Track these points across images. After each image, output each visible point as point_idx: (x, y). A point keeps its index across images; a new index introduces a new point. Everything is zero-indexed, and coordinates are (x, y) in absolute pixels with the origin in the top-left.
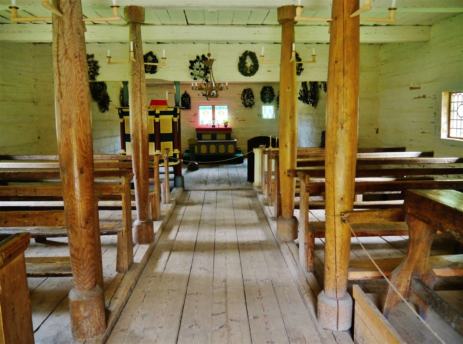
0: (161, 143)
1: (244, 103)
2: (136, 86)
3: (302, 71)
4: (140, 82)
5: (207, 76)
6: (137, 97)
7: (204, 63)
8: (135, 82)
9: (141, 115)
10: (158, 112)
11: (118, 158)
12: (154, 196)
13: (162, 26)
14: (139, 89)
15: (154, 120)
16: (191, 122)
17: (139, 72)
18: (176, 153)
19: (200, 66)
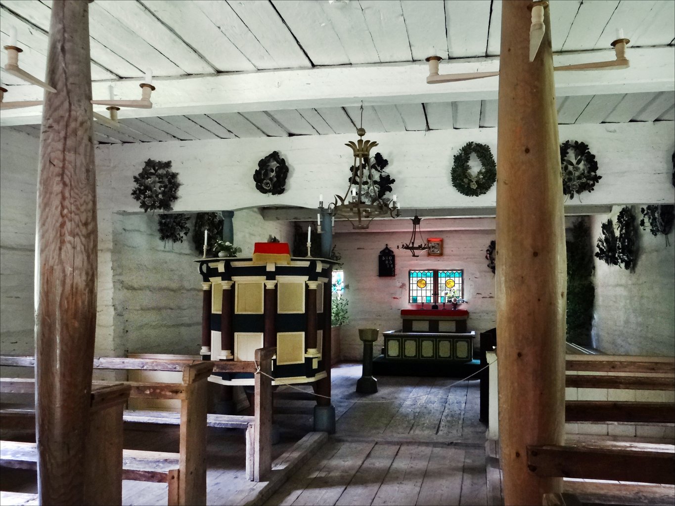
0: (279, 334)
1: (492, 265)
2: (50, 162)
3: (598, 182)
4: (64, 151)
6: (51, 193)
7: (379, 171)
10: (271, 268)
14: (57, 170)
15: (265, 286)
16: (394, 298)
17: (63, 123)
18: (311, 356)
19: (370, 177)
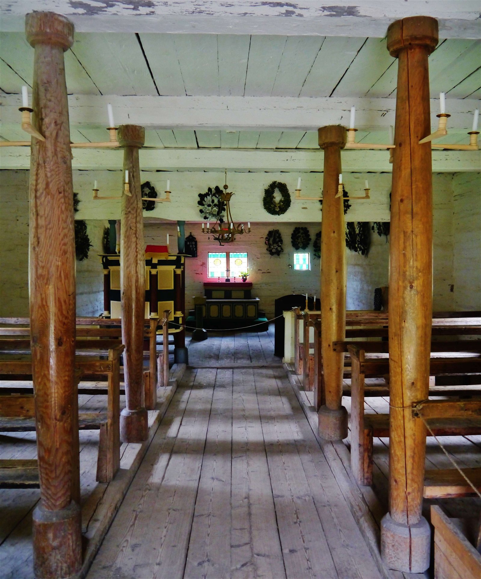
0: (159, 303)
1: (269, 249)
2: (130, 228)
3: (349, 208)
4: (136, 223)
5: (221, 214)
6: (131, 242)
7: (217, 198)
8: (130, 222)
9: (136, 267)
10: (155, 261)
11: (101, 322)
12: (148, 375)
13: (164, 149)
14: (134, 231)
15: (150, 272)
16: (197, 274)
17: (135, 210)
18: (178, 316)
19: (213, 201)
